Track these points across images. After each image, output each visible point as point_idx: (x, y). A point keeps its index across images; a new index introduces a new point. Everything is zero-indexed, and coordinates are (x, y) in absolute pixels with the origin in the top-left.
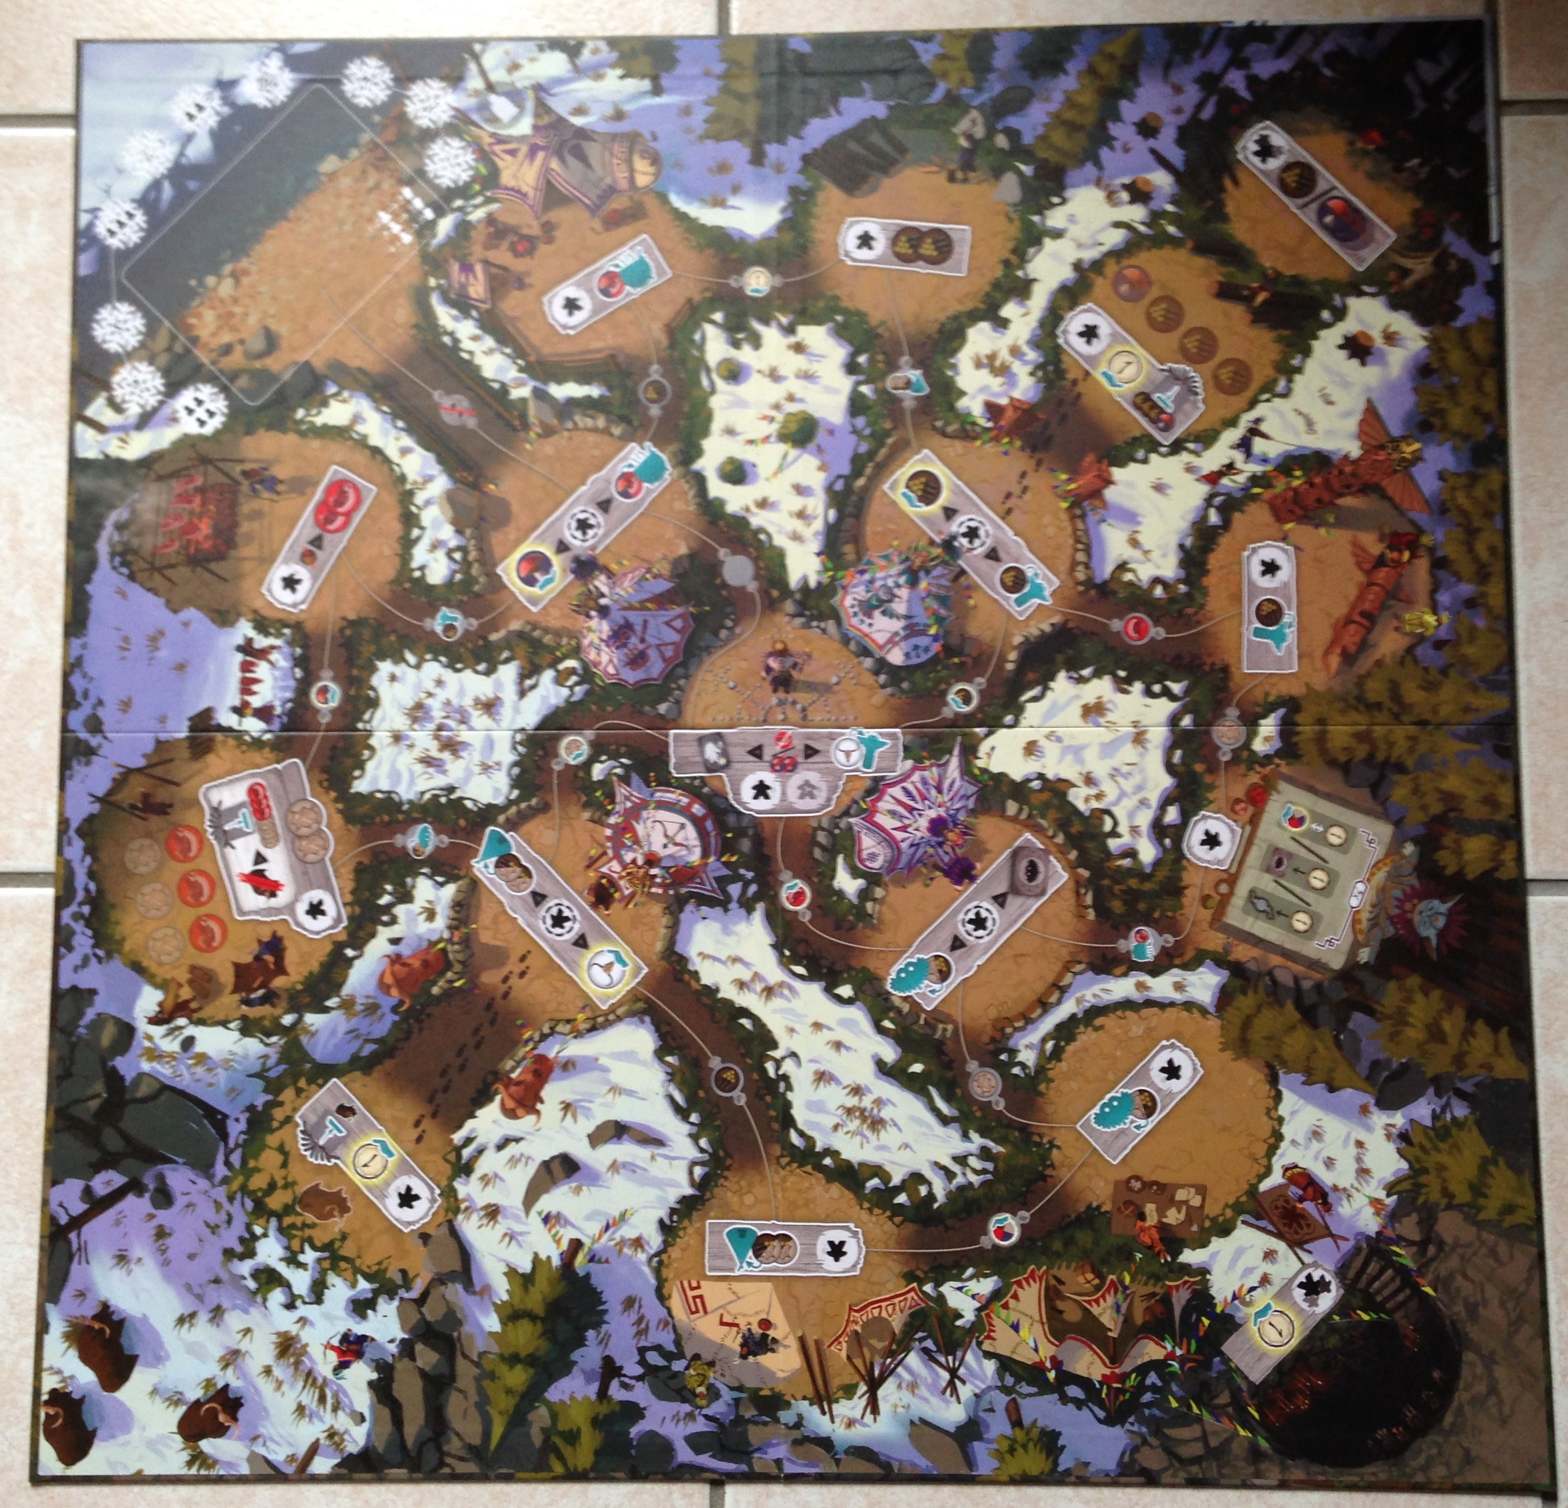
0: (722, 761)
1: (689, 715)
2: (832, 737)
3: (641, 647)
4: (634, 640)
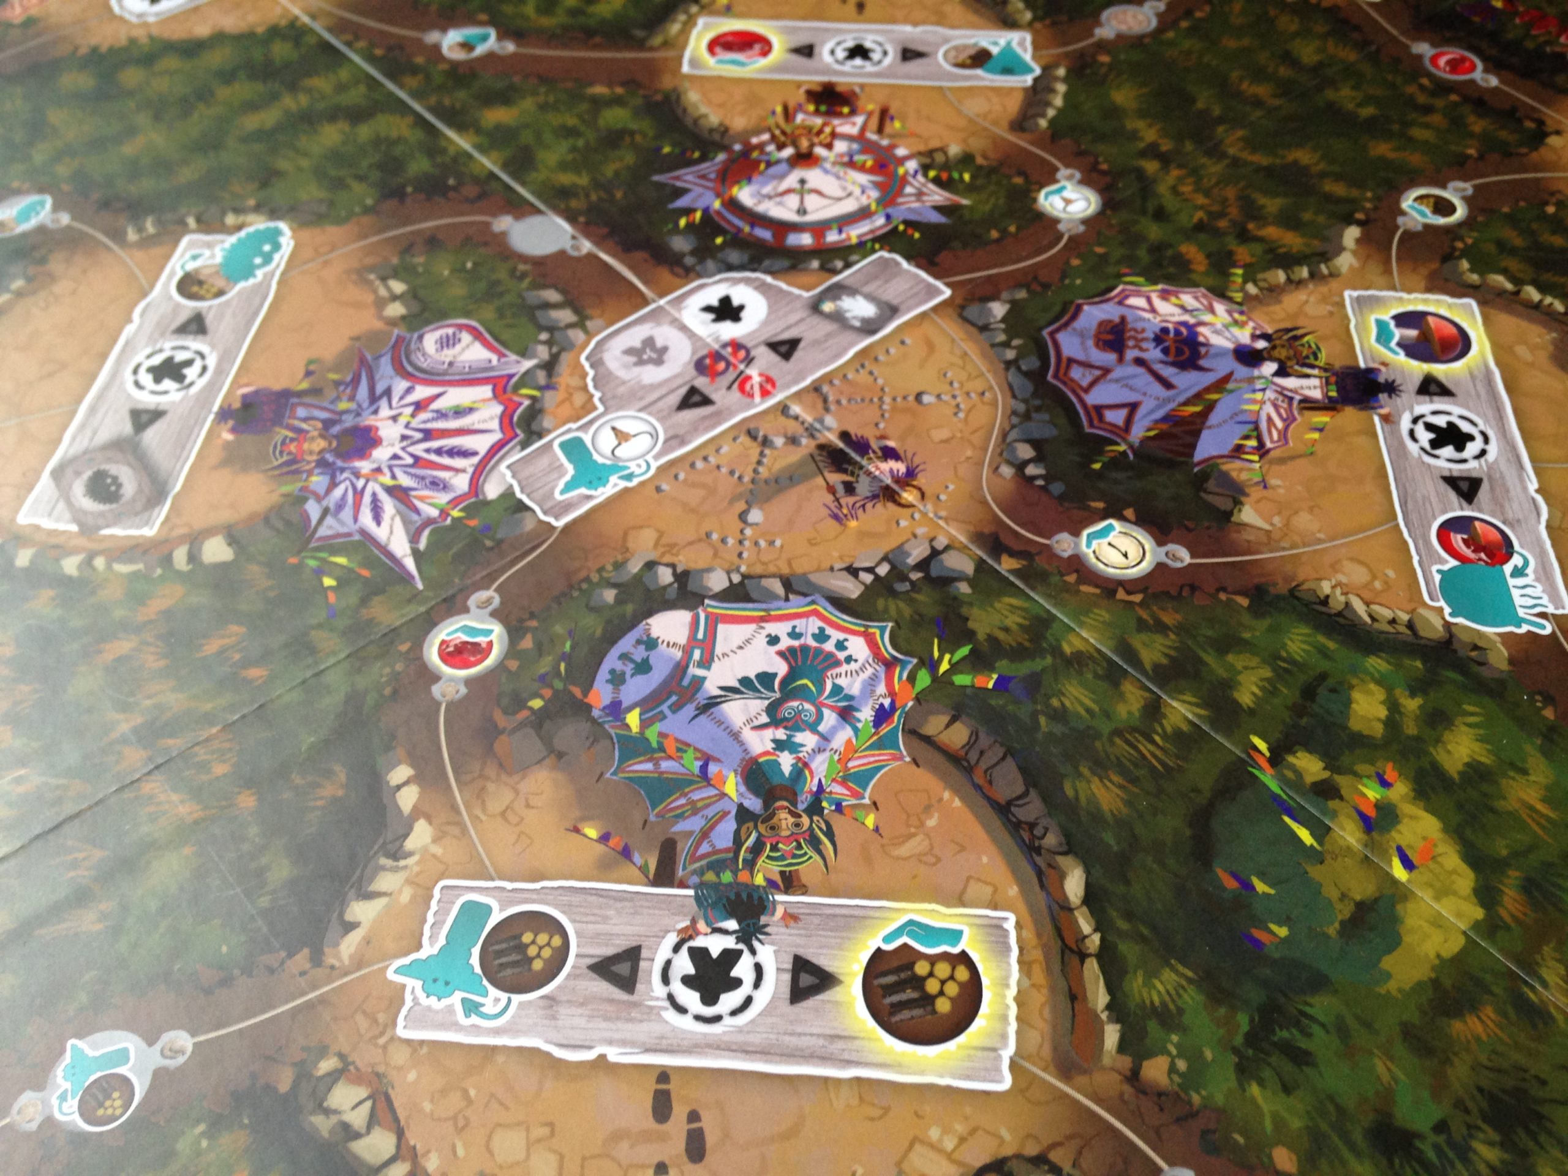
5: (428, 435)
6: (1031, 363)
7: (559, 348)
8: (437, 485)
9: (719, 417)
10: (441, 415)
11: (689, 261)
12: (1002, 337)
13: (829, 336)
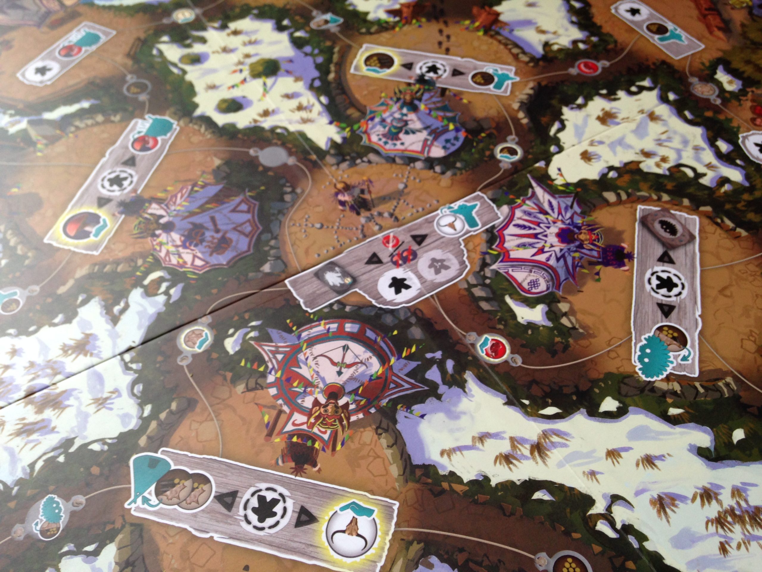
0: (348, 280)
1: (294, 263)
2: (430, 222)
3: (219, 235)
4: (208, 235)
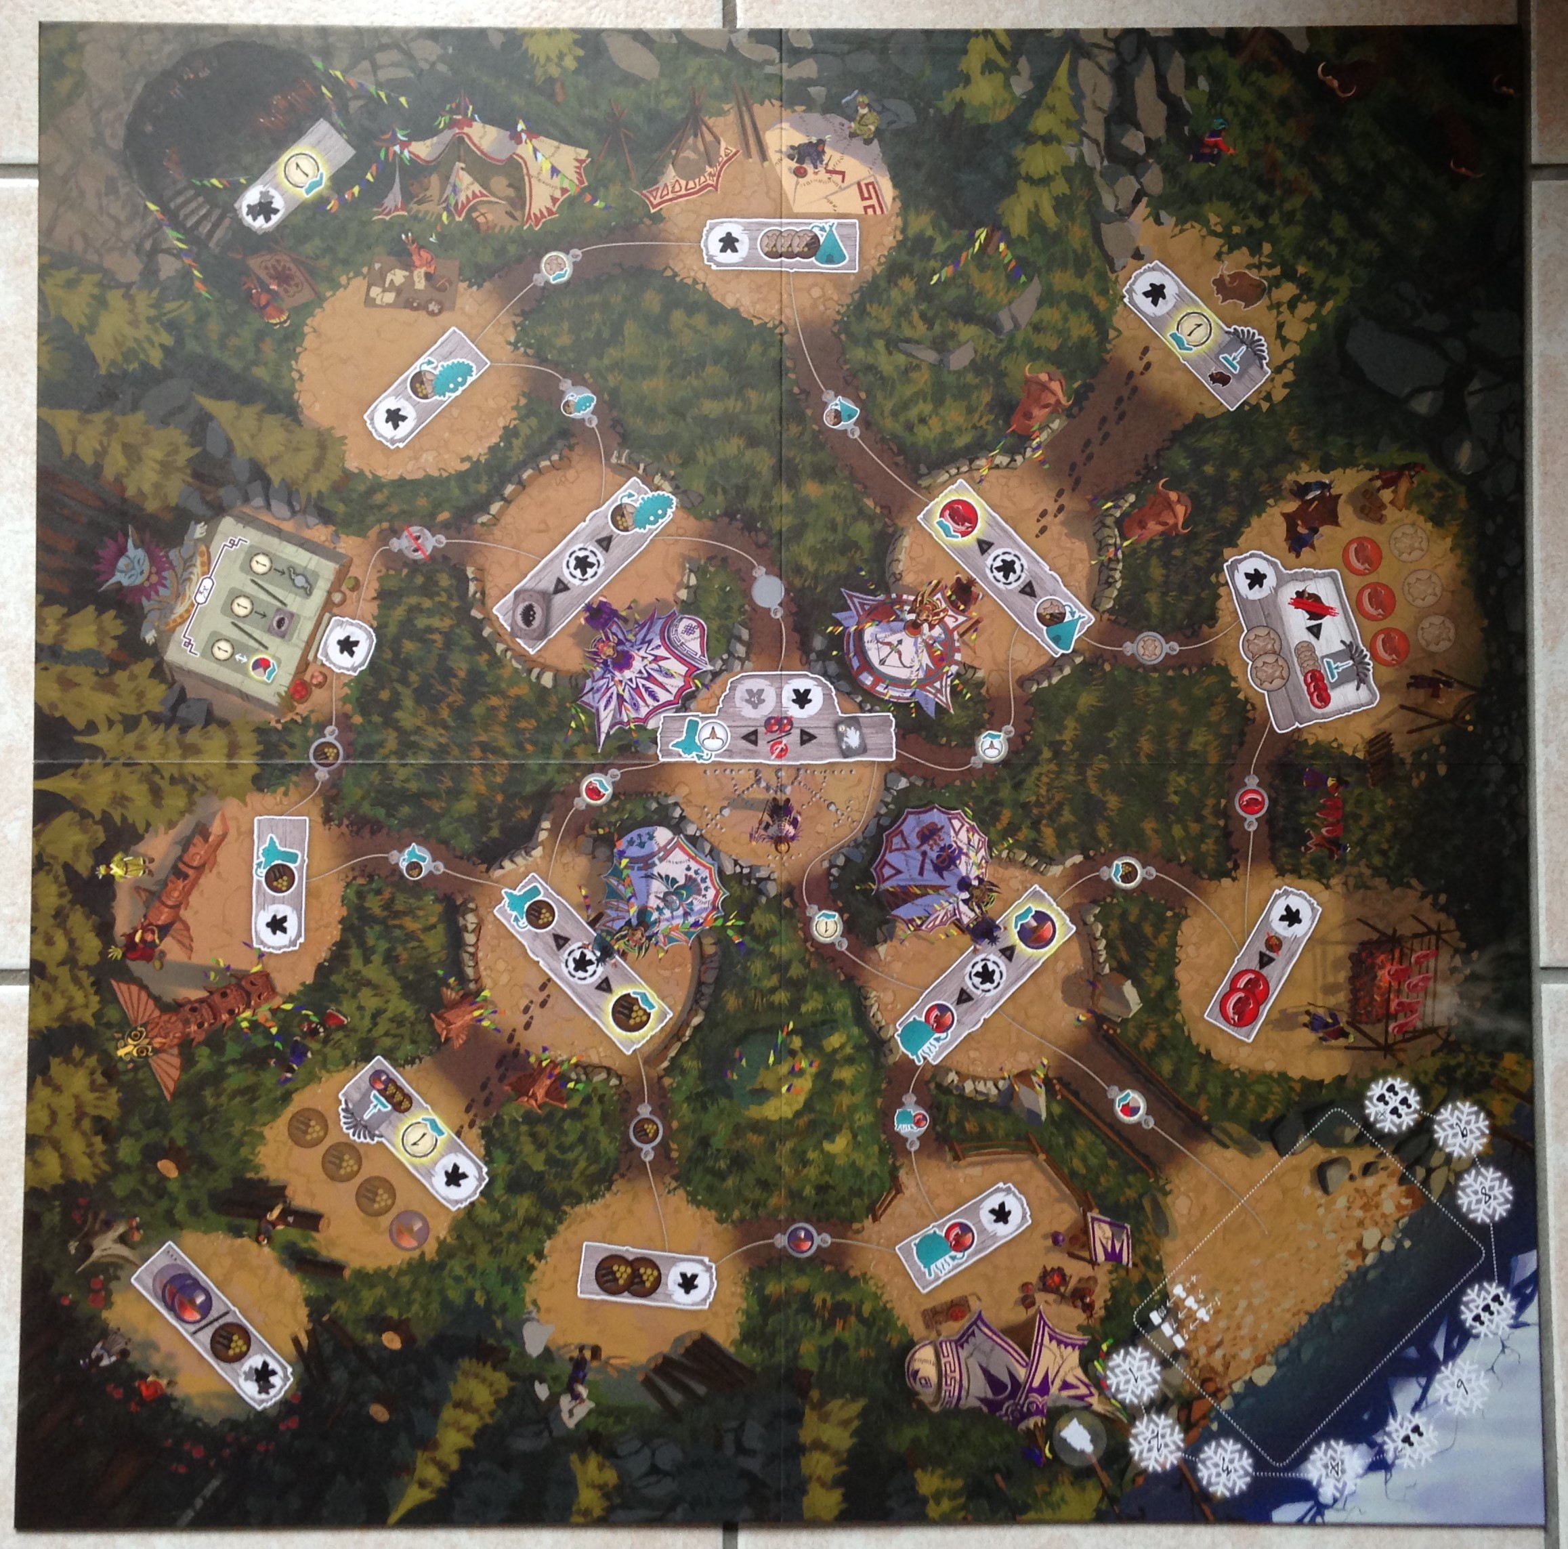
5: (650, 678)
6: (885, 822)
7: (727, 668)
8: (636, 706)
9: (753, 754)
10: (660, 670)
11: (813, 656)
12: (889, 800)
13: (828, 745)
